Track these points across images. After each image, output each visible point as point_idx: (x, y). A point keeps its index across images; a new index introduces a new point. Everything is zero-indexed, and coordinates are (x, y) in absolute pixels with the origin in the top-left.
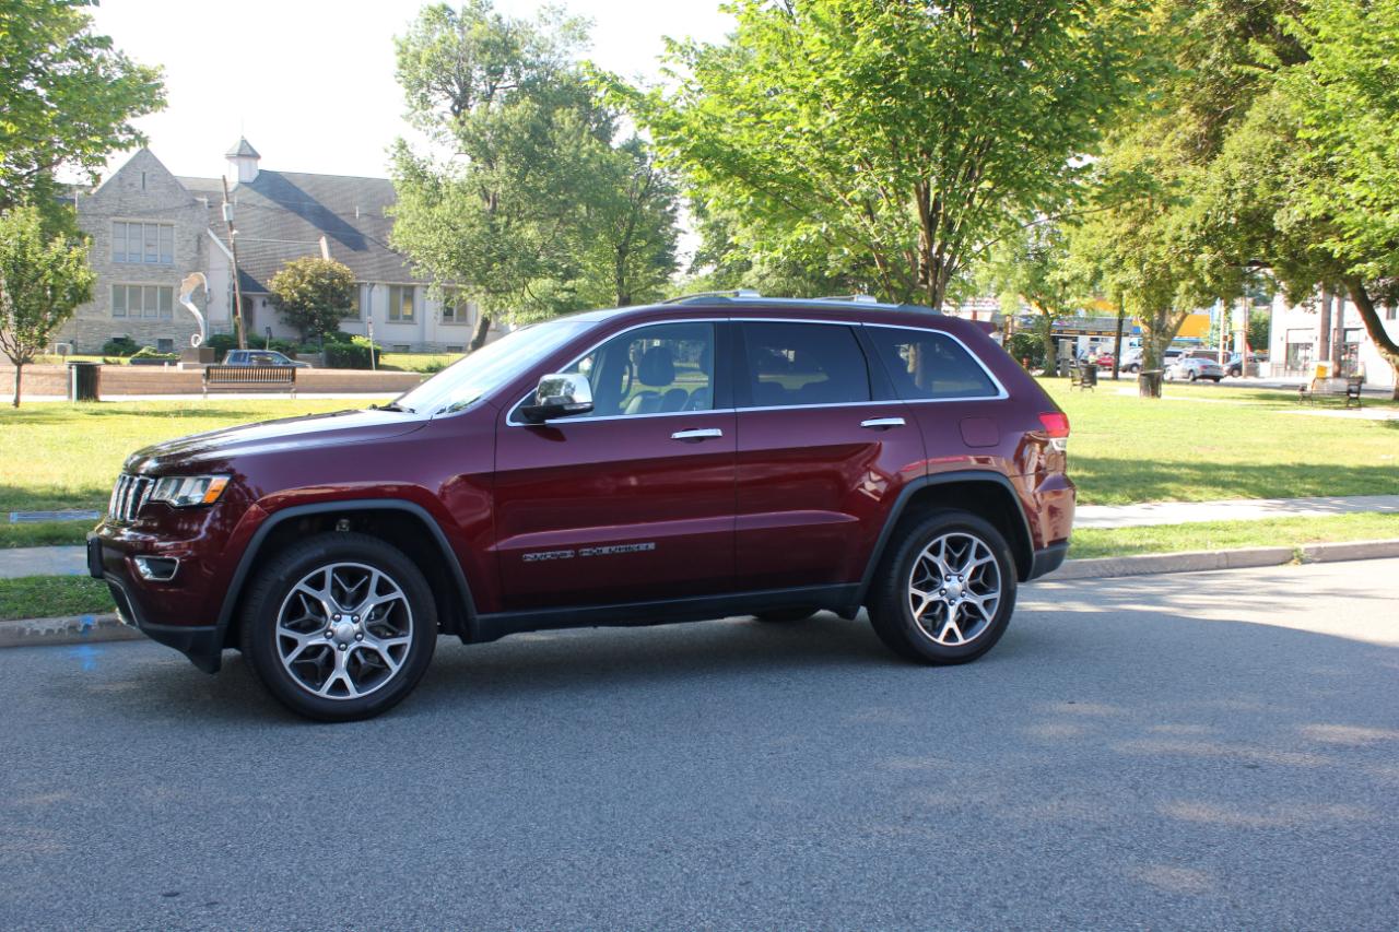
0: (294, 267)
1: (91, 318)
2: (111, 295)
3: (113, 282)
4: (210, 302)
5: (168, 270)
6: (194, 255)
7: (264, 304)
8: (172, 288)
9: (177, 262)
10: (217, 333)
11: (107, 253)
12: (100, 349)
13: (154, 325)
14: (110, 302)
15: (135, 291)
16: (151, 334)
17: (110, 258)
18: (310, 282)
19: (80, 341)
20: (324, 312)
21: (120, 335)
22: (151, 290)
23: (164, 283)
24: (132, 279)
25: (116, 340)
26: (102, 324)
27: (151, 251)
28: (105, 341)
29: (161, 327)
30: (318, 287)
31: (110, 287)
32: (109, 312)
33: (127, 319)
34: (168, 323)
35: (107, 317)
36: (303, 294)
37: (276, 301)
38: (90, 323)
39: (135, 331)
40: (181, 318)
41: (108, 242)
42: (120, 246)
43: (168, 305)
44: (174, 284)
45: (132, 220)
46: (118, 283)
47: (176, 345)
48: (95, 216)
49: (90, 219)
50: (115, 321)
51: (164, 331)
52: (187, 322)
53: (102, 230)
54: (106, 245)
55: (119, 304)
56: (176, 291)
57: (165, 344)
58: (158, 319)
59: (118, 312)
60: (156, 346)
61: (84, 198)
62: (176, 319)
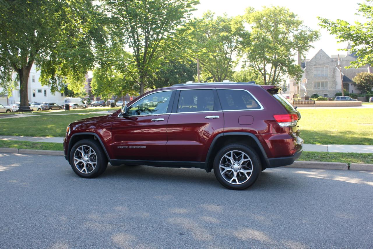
0: (359, 75)
1: (309, 90)
2: (313, 84)
4: (337, 85)
5: (326, 77)
6: (333, 74)
7: (352, 85)
8: (327, 82)
9: (329, 76)
10: (338, 92)
11: (312, 75)
12: (311, 97)
14: (313, 86)
15: (319, 83)
16: (322, 93)
17: (313, 76)
18: (363, 79)
20: (367, 86)
21: (315, 93)
22: (322, 83)
23: (326, 81)
24: (318, 80)
25: (314, 95)
26: (311, 91)
27: (323, 73)
28: (312, 95)
29: (325, 91)
30: (365, 80)
31: (313, 82)
32: (313, 88)
33: (317, 90)
35: (313, 90)
36: (361, 82)
37: (354, 84)
39: (318, 92)
40: (330, 89)
41: (313, 72)
42: (315, 73)
43: (326, 86)
44: (328, 81)
45: (318, 66)
46: (315, 81)
47: (328, 95)
48: (310, 66)
49: (309, 67)
50: (314, 90)
51: (325, 92)
52: (331, 90)
53: (311, 69)
54: (312, 73)
55: (315, 86)
56: (328, 82)
57: (326, 95)
58: (324, 90)
59: (315, 88)
60: (323, 96)
61: (307, 62)
62: (329, 89)
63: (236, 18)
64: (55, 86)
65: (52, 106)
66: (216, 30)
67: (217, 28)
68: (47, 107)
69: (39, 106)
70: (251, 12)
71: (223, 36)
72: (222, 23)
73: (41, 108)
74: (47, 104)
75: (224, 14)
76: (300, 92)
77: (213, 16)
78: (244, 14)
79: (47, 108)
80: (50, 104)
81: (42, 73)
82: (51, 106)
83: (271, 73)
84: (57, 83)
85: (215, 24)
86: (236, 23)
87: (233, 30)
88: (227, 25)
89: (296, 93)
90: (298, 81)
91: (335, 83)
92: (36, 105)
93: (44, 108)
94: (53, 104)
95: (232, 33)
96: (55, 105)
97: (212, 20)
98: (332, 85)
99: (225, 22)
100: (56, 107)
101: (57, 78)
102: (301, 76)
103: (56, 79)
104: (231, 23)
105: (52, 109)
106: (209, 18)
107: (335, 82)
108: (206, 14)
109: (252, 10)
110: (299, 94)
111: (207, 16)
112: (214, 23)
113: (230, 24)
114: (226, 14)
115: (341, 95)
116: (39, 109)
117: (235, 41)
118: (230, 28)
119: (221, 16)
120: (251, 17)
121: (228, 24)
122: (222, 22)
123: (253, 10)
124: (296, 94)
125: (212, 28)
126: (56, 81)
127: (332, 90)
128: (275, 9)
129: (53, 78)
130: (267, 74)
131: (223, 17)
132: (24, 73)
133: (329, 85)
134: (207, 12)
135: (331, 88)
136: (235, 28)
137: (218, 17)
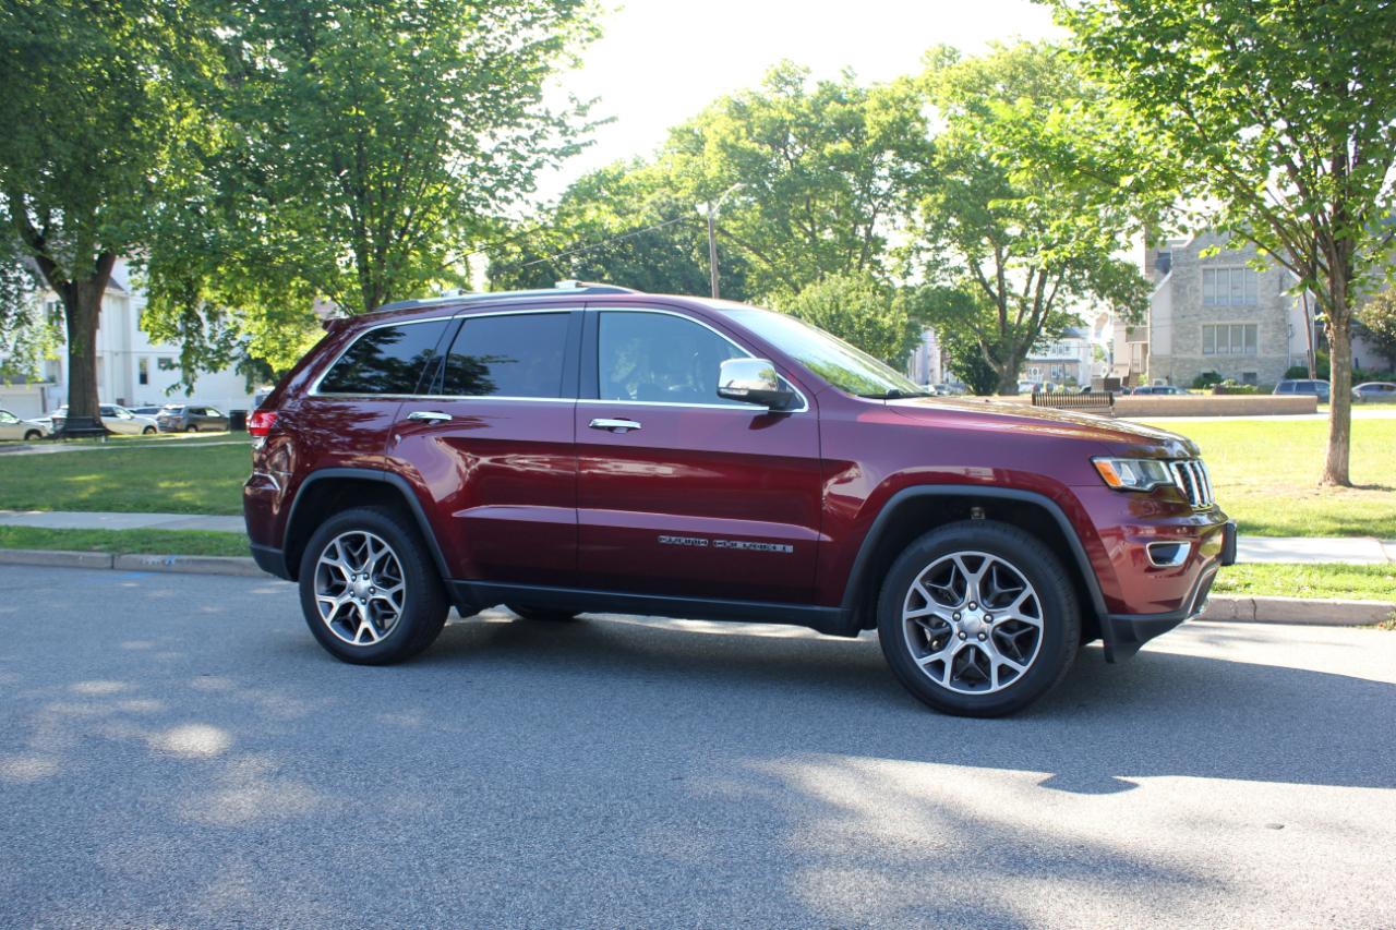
0: (1380, 299)
1: (1184, 356)
2: (1201, 334)
3: (1202, 323)
4: (1291, 336)
5: (1252, 309)
6: (1277, 294)
7: (1353, 336)
8: (1255, 326)
9: (1261, 301)
10: (1299, 365)
11: (1197, 298)
12: (1191, 383)
13: (1239, 360)
14: (1200, 341)
15: (1223, 329)
16: (1236, 368)
17: (1200, 302)
19: (1175, 377)
21: (1208, 370)
22: (1236, 329)
23: (1248, 322)
24: (1219, 319)
25: (1206, 375)
26: (1193, 361)
27: (1238, 292)
28: (1195, 376)
29: (1246, 362)
31: (1200, 328)
32: (1200, 352)
33: (1215, 356)
34: (1252, 358)
35: (1198, 355)
36: (1389, 324)
37: (1364, 332)
38: (1183, 360)
39: (1222, 366)
40: (1266, 353)
41: (1200, 286)
42: (1210, 290)
43: (1251, 340)
44: (1257, 322)
45: (1220, 266)
46: (1206, 323)
47: (1260, 377)
48: (1186, 265)
49: (1183, 268)
50: (1204, 358)
51: (1247, 365)
52: (1270, 356)
53: (1193, 278)
54: (1197, 291)
55: (1208, 342)
56: (1260, 328)
57: (1250, 377)
58: (1243, 355)
59: (1206, 350)
60: (1241, 379)
61: (1178, 251)
62: (1260, 354)
63: (887, 89)
64: (196, 344)
65: (198, 420)
66: (812, 133)
67: (816, 127)
68: (178, 421)
69: (151, 420)
70: (947, 62)
71: (836, 155)
72: (833, 108)
73: (156, 423)
74: (179, 410)
75: (844, 72)
76: (1151, 363)
77: (801, 79)
78: (920, 72)
79: (179, 427)
80: (191, 411)
81: (148, 295)
82: (195, 418)
83: (1027, 291)
84: (206, 332)
85: (807, 111)
86: (885, 106)
87: (871, 132)
88: (850, 112)
89: (1136, 370)
90: (1132, 320)
91: (1285, 330)
92: (137, 416)
93: (170, 425)
94: (202, 411)
95: (869, 143)
96: (211, 414)
97: (799, 95)
98: (1275, 336)
99: (844, 103)
100: (213, 420)
101: (203, 315)
102: (1144, 305)
103: (199, 319)
104: (866, 105)
105: (200, 427)
106: (790, 90)
107: (1284, 327)
108: (773, 74)
109: (950, 58)
110: (1147, 374)
111: (781, 80)
112: (804, 105)
113: (863, 110)
114: (850, 74)
115: (1307, 377)
116: (148, 428)
117: (885, 172)
118: (864, 125)
119: (831, 82)
120: (939, 82)
121: (854, 109)
122: (832, 103)
123: (952, 55)
124: (1138, 374)
125: (797, 126)
126: (201, 325)
127: (1274, 355)
128: (1030, 51)
129: (190, 315)
130: (1014, 296)
131: (839, 81)
132: (83, 298)
133: (1261, 338)
134: (780, 68)
135: (1271, 347)
136: (879, 124)
137: (821, 84)
